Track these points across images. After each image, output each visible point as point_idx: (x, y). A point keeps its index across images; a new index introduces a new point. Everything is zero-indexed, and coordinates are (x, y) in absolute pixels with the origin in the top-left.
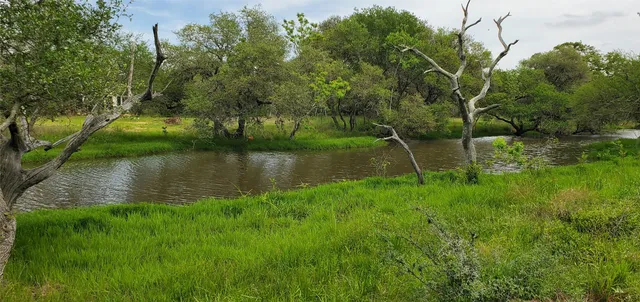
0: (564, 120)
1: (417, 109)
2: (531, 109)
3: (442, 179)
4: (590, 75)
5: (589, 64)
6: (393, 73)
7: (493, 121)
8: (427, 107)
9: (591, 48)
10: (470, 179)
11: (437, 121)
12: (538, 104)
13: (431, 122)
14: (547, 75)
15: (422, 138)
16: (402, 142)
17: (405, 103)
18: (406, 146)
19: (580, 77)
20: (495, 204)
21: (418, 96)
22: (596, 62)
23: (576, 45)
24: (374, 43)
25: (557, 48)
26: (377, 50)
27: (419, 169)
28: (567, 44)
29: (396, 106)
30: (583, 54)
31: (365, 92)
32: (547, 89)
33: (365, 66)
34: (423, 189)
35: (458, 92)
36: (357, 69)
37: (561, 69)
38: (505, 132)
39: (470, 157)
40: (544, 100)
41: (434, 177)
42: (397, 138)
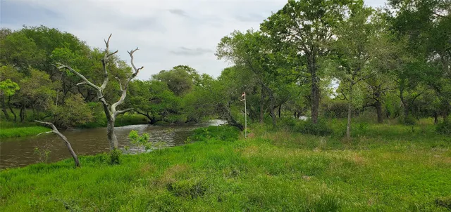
0: (180, 114)
1: (78, 106)
2: (160, 106)
3: (94, 160)
4: (193, 87)
5: (193, 80)
6: (59, 78)
7: (135, 115)
8: (86, 104)
9: (194, 70)
10: (113, 161)
11: (94, 115)
12: (163, 104)
13: (90, 115)
14: (169, 85)
15: (83, 127)
16: (61, 135)
17: (68, 101)
18: (65, 138)
19: (188, 87)
20: (128, 179)
21: (79, 96)
22: (197, 79)
23: (186, 67)
24: (42, 55)
25: (175, 68)
26: (45, 60)
27: (75, 155)
28: (180, 66)
29: (62, 103)
30: (189, 73)
31: (34, 92)
32: (169, 94)
33: (34, 71)
34: (78, 171)
35: (103, 100)
36: (26, 73)
37: (177, 82)
38: (143, 122)
39: (113, 145)
40: (167, 101)
41: (88, 160)
42: (57, 132)
